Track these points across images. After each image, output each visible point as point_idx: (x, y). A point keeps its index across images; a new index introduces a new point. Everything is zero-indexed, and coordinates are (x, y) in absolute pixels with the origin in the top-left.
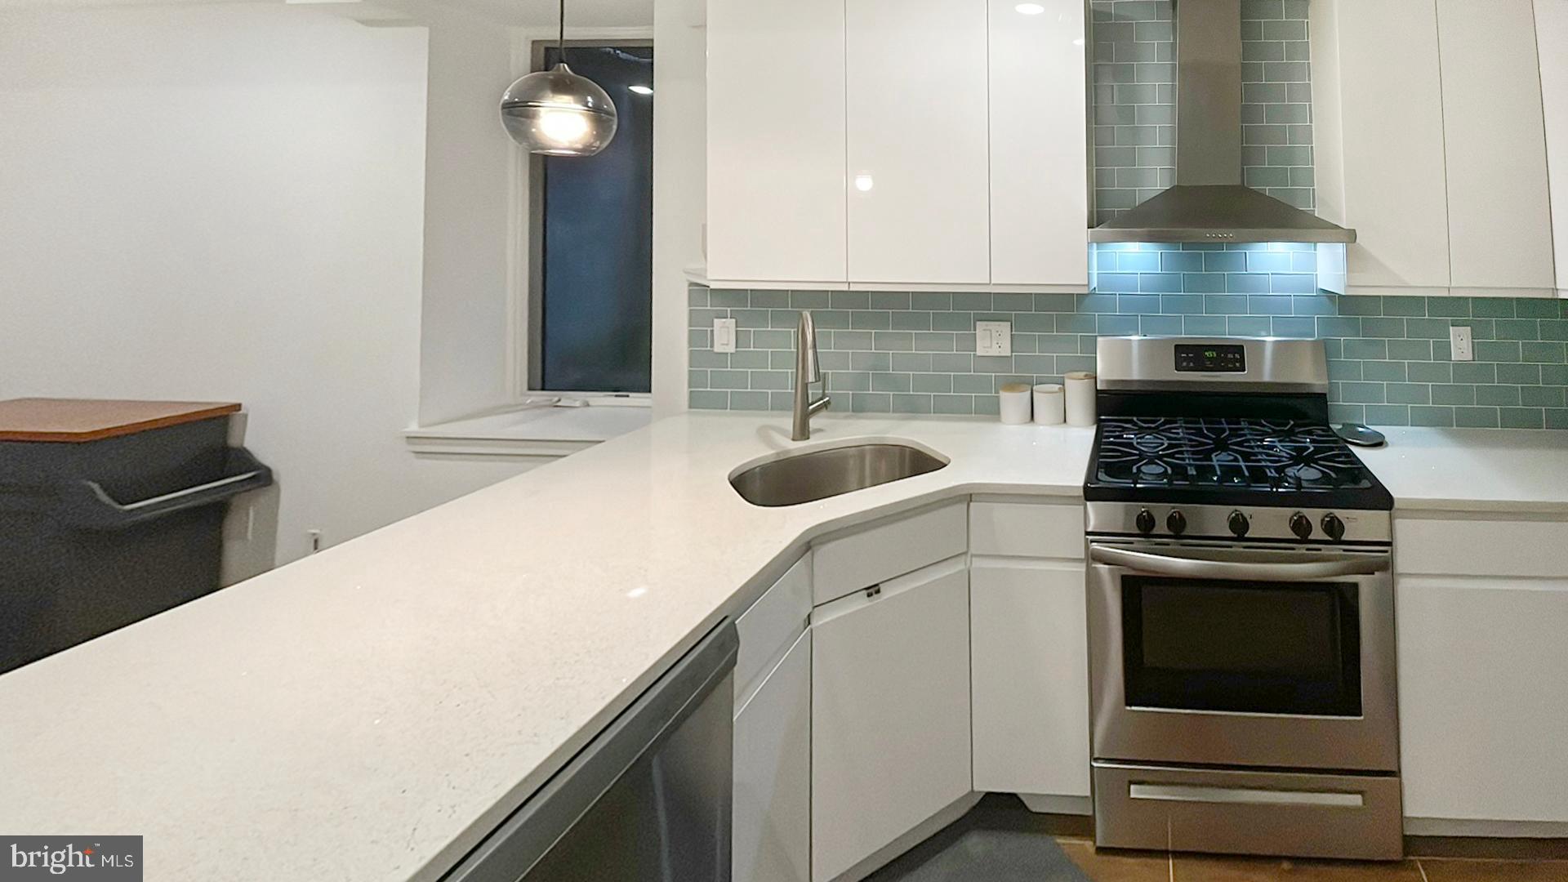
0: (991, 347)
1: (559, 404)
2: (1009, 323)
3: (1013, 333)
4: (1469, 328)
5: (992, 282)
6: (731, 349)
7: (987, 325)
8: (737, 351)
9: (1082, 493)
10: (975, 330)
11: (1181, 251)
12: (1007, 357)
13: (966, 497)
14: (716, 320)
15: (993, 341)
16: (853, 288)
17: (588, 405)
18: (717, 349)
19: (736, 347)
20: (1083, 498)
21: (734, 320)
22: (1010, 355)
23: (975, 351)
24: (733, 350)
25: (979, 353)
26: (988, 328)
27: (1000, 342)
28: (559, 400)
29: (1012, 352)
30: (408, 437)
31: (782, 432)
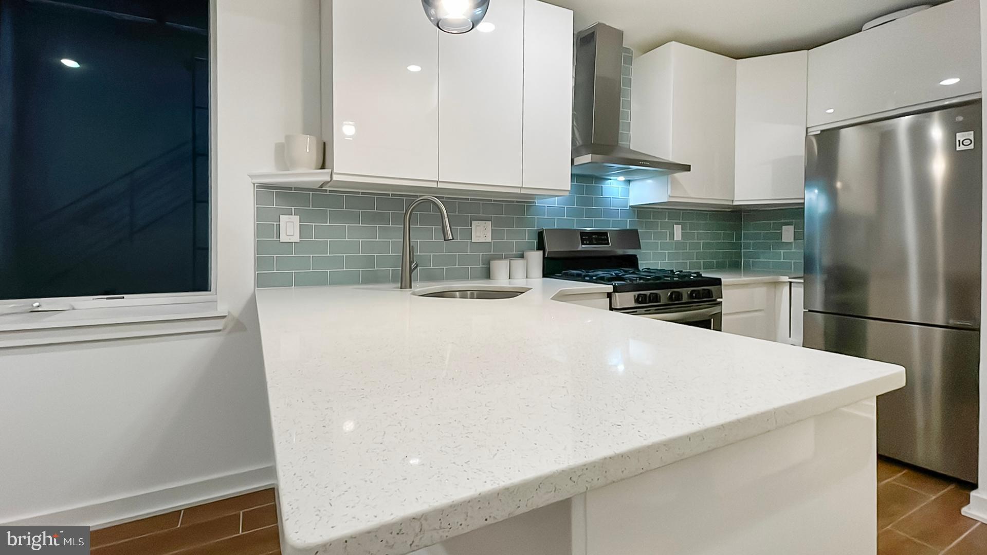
0: (480, 237)
2: (491, 222)
3: (493, 228)
4: (680, 226)
5: (523, 186)
6: (296, 238)
8: (300, 241)
9: (613, 290)
10: (471, 226)
11: (575, 183)
14: (282, 216)
15: (482, 233)
16: (440, 186)
18: (283, 238)
19: (300, 238)
21: (298, 217)
22: (490, 241)
23: (471, 239)
24: (298, 240)
26: (479, 224)
27: (486, 234)
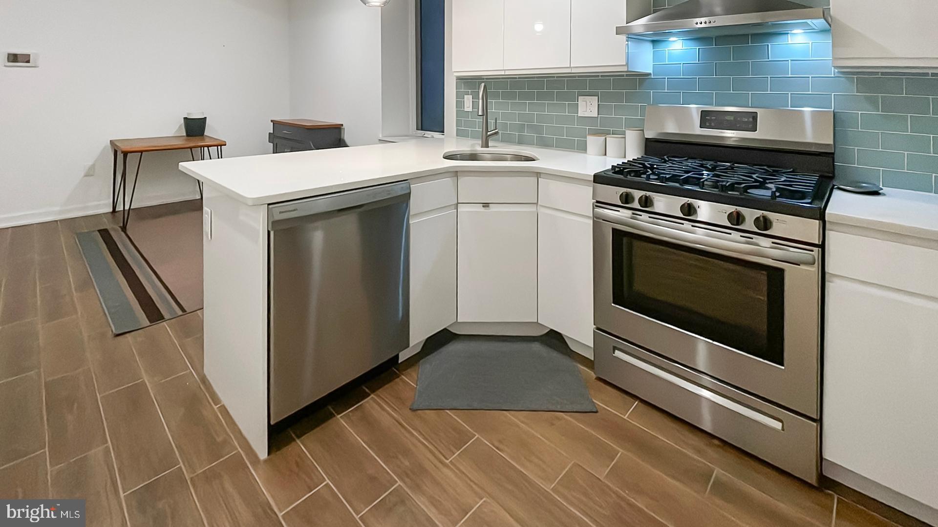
0: (586, 111)
1: (425, 136)
2: (597, 97)
3: (599, 103)
5: (571, 66)
6: (470, 109)
7: (584, 98)
8: (473, 111)
9: (592, 179)
10: (578, 101)
12: (596, 117)
13: (538, 174)
14: (465, 96)
15: (588, 107)
16: (507, 73)
17: (433, 138)
18: (465, 110)
19: (473, 109)
20: (592, 182)
21: (471, 96)
22: (597, 116)
23: (578, 113)
25: (579, 115)
26: (585, 100)
27: (591, 109)
28: (424, 134)
29: (598, 115)
30: (379, 140)
31: (479, 144)
